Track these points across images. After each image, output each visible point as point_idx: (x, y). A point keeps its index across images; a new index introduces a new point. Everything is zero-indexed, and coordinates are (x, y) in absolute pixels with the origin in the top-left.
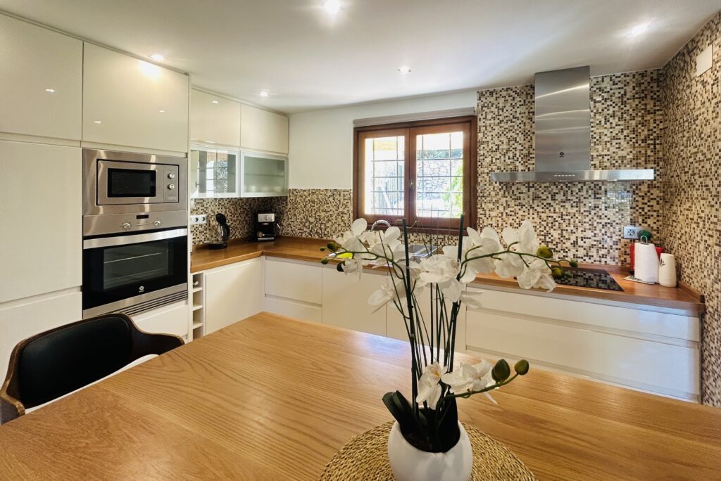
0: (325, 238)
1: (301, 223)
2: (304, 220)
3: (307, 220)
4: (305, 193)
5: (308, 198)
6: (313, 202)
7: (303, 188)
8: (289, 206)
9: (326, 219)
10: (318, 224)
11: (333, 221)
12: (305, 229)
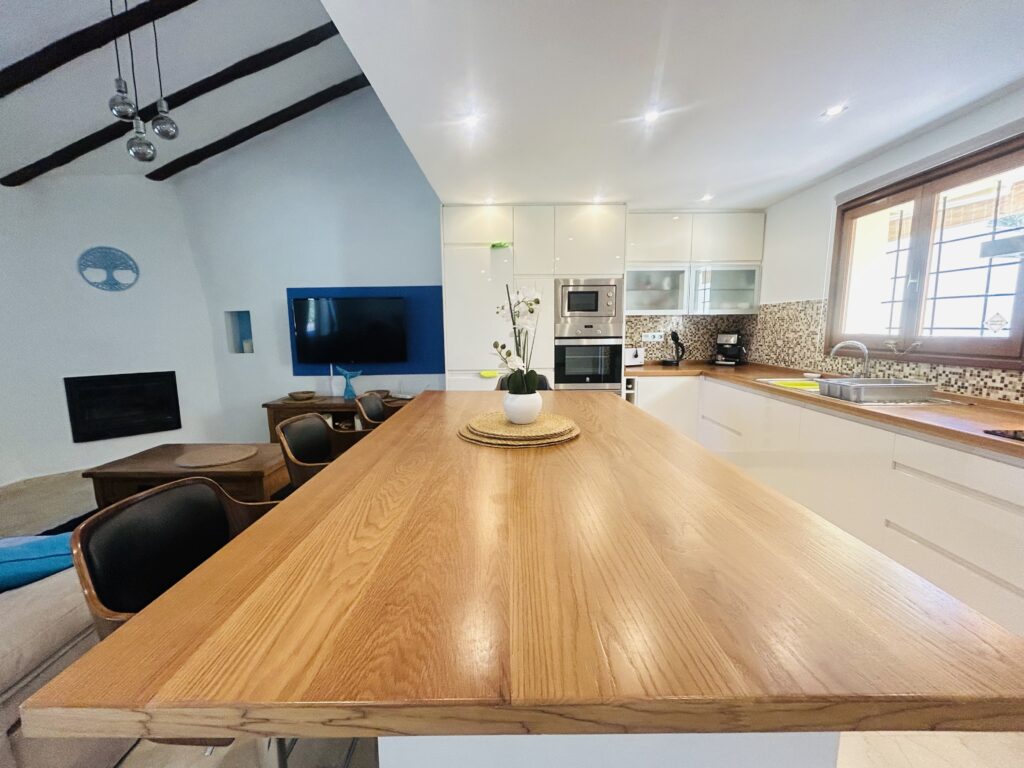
0: (792, 367)
1: (769, 347)
2: (772, 344)
3: (775, 344)
4: (776, 309)
5: (778, 315)
6: (783, 320)
7: (774, 303)
8: (759, 326)
9: (795, 342)
10: (786, 349)
11: (802, 345)
12: (772, 355)
